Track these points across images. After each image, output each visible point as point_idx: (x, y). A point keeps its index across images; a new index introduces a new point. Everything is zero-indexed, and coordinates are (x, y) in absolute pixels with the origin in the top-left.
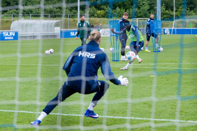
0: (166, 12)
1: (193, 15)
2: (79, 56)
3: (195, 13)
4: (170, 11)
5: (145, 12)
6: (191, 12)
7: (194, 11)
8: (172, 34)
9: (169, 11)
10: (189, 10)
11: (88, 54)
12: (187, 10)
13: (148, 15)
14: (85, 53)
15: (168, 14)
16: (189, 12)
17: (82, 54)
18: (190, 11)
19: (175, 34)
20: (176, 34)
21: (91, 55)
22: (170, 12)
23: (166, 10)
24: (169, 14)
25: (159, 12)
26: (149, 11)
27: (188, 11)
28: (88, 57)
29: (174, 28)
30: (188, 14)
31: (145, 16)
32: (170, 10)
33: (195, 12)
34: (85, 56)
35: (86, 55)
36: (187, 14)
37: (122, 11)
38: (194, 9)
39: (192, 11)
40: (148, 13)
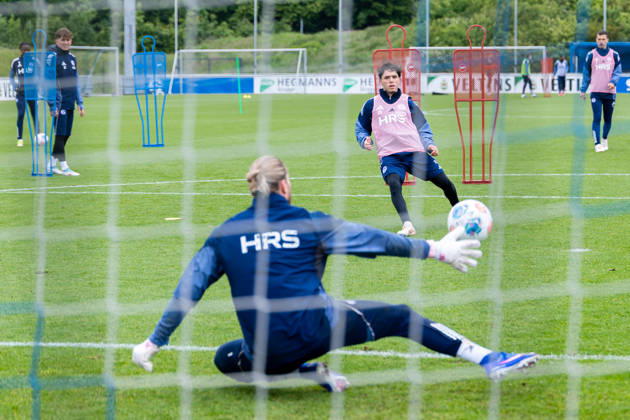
0: (147, 28)
1: (227, 36)
2: (244, 250)
3: (232, 31)
4: (158, 23)
5: (83, 28)
6: (219, 28)
7: (228, 22)
8: (170, 92)
9: (155, 25)
10: (216, 22)
11: (273, 237)
12: (210, 20)
13: (92, 35)
14: (261, 238)
15: (152, 33)
16: (216, 26)
17: (251, 243)
18: (219, 23)
19: (179, 92)
20: (181, 94)
21: (285, 239)
22: (158, 27)
23: (145, 21)
24: (157, 34)
25: (130, 27)
26: (95, 25)
27: (212, 25)
28: (278, 246)
29: (177, 76)
30: (212, 34)
31: (83, 40)
32: (157, 20)
33: (231, 28)
34: (266, 247)
35: (266, 243)
36: (209, 32)
37: (12, 26)
38: (229, 17)
39: (224, 23)
40: (92, 31)
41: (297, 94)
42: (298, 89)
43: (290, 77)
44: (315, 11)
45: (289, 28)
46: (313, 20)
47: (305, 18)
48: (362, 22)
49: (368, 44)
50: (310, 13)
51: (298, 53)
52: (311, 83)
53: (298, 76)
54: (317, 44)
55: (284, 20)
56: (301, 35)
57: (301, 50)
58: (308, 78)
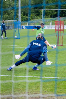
2: (33, 44)
5: (12, 17)
6: (37, 17)
8: (27, 29)
12: (35, 15)
14: (36, 43)
15: (25, 18)
16: (36, 17)
18: (37, 16)
20: (29, 29)
23: (24, 16)
25: (20, 17)
26: (14, 16)
27: (36, 16)
29: (28, 26)
31: (12, 19)
32: (26, 16)
33: (39, 17)
39: (38, 16)
40: (14, 18)
41: (50, 29)
42: (50, 28)
43: (49, 26)
44: (55, 14)
45: (50, 17)
46: (54, 16)
47: (53, 15)
48: (63, 16)
49: (64, 20)
50: (54, 14)
51: (50, 22)
52: (53, 27)
53: (50, 26)
54: (54, 20)
55: (49, 15)
56: (52, 18)
57: (51, 21)
58: (52, 26)
